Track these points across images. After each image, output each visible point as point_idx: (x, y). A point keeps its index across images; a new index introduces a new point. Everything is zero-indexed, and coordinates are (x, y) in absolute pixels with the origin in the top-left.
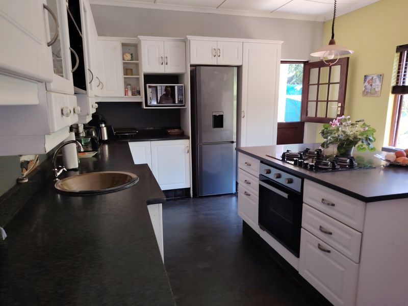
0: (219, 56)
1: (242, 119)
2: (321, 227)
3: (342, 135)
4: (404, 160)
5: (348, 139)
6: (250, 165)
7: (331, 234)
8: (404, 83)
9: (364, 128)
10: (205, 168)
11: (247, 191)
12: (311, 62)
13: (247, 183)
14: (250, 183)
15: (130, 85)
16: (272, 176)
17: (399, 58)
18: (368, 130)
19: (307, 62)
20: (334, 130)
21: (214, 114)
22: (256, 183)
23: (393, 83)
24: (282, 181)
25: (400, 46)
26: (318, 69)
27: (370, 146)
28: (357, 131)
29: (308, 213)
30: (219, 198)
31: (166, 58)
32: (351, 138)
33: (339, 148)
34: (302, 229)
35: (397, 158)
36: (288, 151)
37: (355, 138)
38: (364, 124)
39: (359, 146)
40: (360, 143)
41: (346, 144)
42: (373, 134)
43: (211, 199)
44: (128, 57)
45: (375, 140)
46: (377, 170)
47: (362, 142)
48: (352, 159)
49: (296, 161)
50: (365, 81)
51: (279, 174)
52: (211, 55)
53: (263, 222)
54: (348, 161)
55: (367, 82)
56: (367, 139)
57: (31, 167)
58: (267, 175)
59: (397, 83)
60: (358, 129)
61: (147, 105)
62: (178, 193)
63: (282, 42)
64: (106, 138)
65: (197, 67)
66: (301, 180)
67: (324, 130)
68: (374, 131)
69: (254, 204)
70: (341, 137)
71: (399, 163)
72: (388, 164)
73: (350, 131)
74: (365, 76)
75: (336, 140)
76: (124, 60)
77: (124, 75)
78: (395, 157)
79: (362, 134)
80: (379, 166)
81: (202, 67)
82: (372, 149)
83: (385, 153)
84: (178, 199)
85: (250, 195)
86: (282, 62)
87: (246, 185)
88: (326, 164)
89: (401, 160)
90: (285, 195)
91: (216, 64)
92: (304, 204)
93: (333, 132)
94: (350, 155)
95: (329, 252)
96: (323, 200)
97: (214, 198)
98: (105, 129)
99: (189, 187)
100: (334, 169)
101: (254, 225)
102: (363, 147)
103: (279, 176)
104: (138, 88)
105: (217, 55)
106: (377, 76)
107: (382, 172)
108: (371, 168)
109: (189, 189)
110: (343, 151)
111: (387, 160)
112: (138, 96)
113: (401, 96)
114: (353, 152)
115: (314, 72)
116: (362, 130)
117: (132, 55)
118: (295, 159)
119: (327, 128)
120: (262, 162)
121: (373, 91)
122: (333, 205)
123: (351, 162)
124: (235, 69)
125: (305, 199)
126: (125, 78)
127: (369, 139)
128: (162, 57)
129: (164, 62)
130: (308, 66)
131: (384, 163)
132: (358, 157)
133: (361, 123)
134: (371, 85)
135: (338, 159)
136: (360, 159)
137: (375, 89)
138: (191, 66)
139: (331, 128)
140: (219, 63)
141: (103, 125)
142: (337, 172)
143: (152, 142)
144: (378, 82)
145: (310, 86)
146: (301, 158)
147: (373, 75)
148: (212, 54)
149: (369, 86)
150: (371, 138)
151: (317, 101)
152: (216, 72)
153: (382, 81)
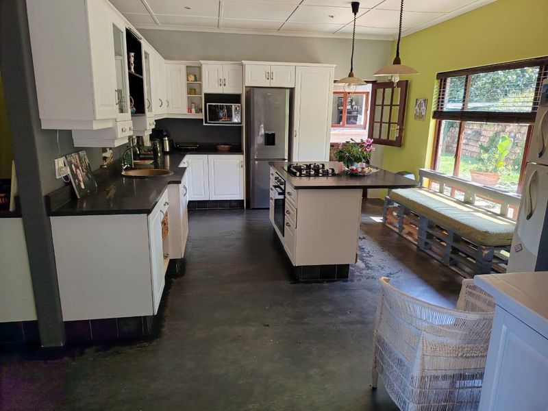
0: (273, 79)
1: (294, 138)
6: (273, 175)
8: (442, 109)
11: (272, 196)
12: (378, 82)
15: (194, 103)
17: (439, 84)
19: (375, 81)
21: (267, 132)
23: (434, 108)
25: (439, 74)
26: (383, 89)
31: (225, 79)
43: (262, 211)
44: (192, 78)
52: (264, 78)
55: (417, 106)
57: (108, 161)
59: (437, 108)
61: (206, 122)
62: (233, 204)
63: (336, 65)
64: (168, 150)
65: (252, 89)
76: (188, 80)
77: (188, 94)
81: (255, 89)
84: (233, 210)
91: (269, 86)
98: (167, 142)
104: (200, 106)
105: (270, 77)
109: (243, 200)
112: (200, 114)
113: (440, 121)
115: (380, 92)
117: (195, 76)
124: (288, 91)
126: (188, 97)
128: (220, 79)
129: (222, 83)
130: (376, 86)
134: (420, 109)
138: (247, 88)
140: (272, 86)
141: (166, 138)
143: (209, 155)
145: (377, 107)
148: (265, 76)
149: (418, 110)
151: (381, 122)
152: (269, 94)
153: (426, 106)
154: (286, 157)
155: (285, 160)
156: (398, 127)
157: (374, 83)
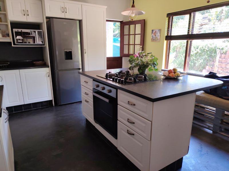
0: (66, 12)
1: (85, 54)
2: (128, 119)
3: (140, 62)
4: (173, 75)
5: (143, 64)
6: (87, 83)
7: (134, 123)
8: (171, 34)
9: (152, 57)
10: (62, 86)
11: (87, 99)
12: (124, 21)
13: (86, 94)
14: (88, 94)
16: (99, 89)
17: (168, 20)
18: (154, 59)
19: (122, 21)
20: (136, 59)
21: (66, 50)
22: (91, 94)
23: (166, 35)
24: (105, 91)
25: (168, 14)
26: (128, 26)
27: (155, 68)
28: (148, 60)
29: (121, 111)
30: (73, 105)
31: (27, 11)
32: (145, 64)
33: (139, 70)
34: (118, 121)
35: (169, 74)
36: (110, 72)
37: (147, 63)
38: (152, 55)
39: (149, 68)
40: (150, 66)
41: (143, 67)
42: (156, 61)
43: (67, 106)
45: (158, 64)
46: (159, 81)
47: (151, 66)
48: (145, 76)
49: (113, 79)
50: (152, 33)
51: (103, 87)
52: (60, 12)
53: (96, 119)
54: (143, 77)
55: (153, 34)
56: (154, 64)
58: (97, 89)
59: (168, 34)
60: (149, 58)
61: (14, 44)
62: (44, 104)
63: (107, 7)
65: (51, 19)
66: (116, 90)
67: (130, 59)
68: (157, 59)
69: (91, 107)
70: (139, 63)
71: (170, 76)
72: (165, 77)
73: (145, 60)
74: (152, 30)
75: (137, 65)
78: (168, 73)
79: (151, 61)
80: (160, 79)
81: (54, 19)
82: (156, 70)
83: (163, 72)
84: (44, 108)
85: (88, 102)
86: (107, 21)
87: (86, 95)
88: (130, 79)
89: (171, 75)
90: (107, 100)
91: (64, 17)
92: (118, 105)
93: (135, 61)
94: (145, 73)
95: (133, 134)
96: (129, 102)
97: (70, 105)
99: (51, 99)
100: (135, 82)
101: (92, 120)
102: (152, 68)
103: (104, 89)
104: (7, 32)
105: (65, 11)
106: (158, 30)
107: (162, 82)
108: (156, 80)
109: (52, 100)
110: (141, 71)
111: (164, 75)
112: (8, 38)
113: (170, 41)
114: (147, 71)
115: (126, 27)
116: (151, 59)
118: (113, 77)
119: (132, 58)
120: (94, 80)
121: (156, 39)
122: (134, 105)
123: (145, 77)
124: (78, 22)
125: (119, 102)
127: (155, 64)
128: (24, 10)
129: (26, 13)
130: (123, 24)
131: (163, 77)
132: (149, 75)
133: (150, 55)
134: (155, 35)
135: (137, 76)
136: (150, 76)
137: (157, 37)
138: (47, 18)
139: (134, 58)
142: (137, 84)
143: (20, 70)
144: (159, 34)
145: (124, 36)
146: (117, 76)
147: (156, 29)
148: (61, 10)
149: (154, 36)
150: (156, 63)
151: (129, 45)
152: (65, 23)
153: (160, 33)
154: (81, 68)
155: (80, 69)
156: (141, 47)
157: (121, 22)
